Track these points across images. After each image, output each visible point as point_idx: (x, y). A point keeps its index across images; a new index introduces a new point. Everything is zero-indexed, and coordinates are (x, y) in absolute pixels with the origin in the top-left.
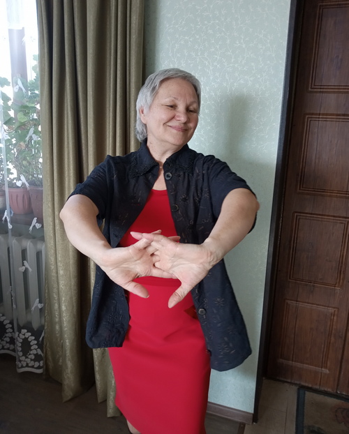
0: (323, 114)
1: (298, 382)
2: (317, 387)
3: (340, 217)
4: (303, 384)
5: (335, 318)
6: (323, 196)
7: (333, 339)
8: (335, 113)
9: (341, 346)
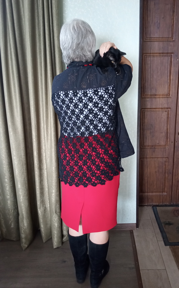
0: (152, 53)
1: (151, 204)
2: (161, 204)
3: (165, 108)
4: (154, 204)
5: (167, 163)
6: (155, 98)
7: (167, 175)
8: (159, 52)
9: (171, 178)
